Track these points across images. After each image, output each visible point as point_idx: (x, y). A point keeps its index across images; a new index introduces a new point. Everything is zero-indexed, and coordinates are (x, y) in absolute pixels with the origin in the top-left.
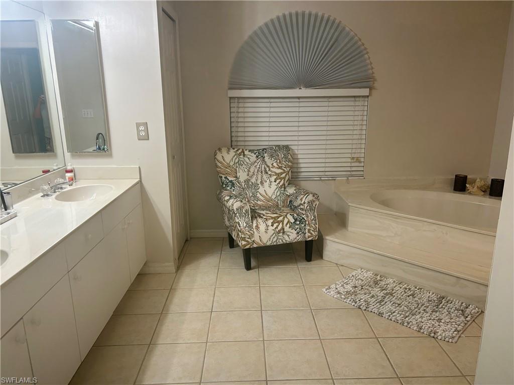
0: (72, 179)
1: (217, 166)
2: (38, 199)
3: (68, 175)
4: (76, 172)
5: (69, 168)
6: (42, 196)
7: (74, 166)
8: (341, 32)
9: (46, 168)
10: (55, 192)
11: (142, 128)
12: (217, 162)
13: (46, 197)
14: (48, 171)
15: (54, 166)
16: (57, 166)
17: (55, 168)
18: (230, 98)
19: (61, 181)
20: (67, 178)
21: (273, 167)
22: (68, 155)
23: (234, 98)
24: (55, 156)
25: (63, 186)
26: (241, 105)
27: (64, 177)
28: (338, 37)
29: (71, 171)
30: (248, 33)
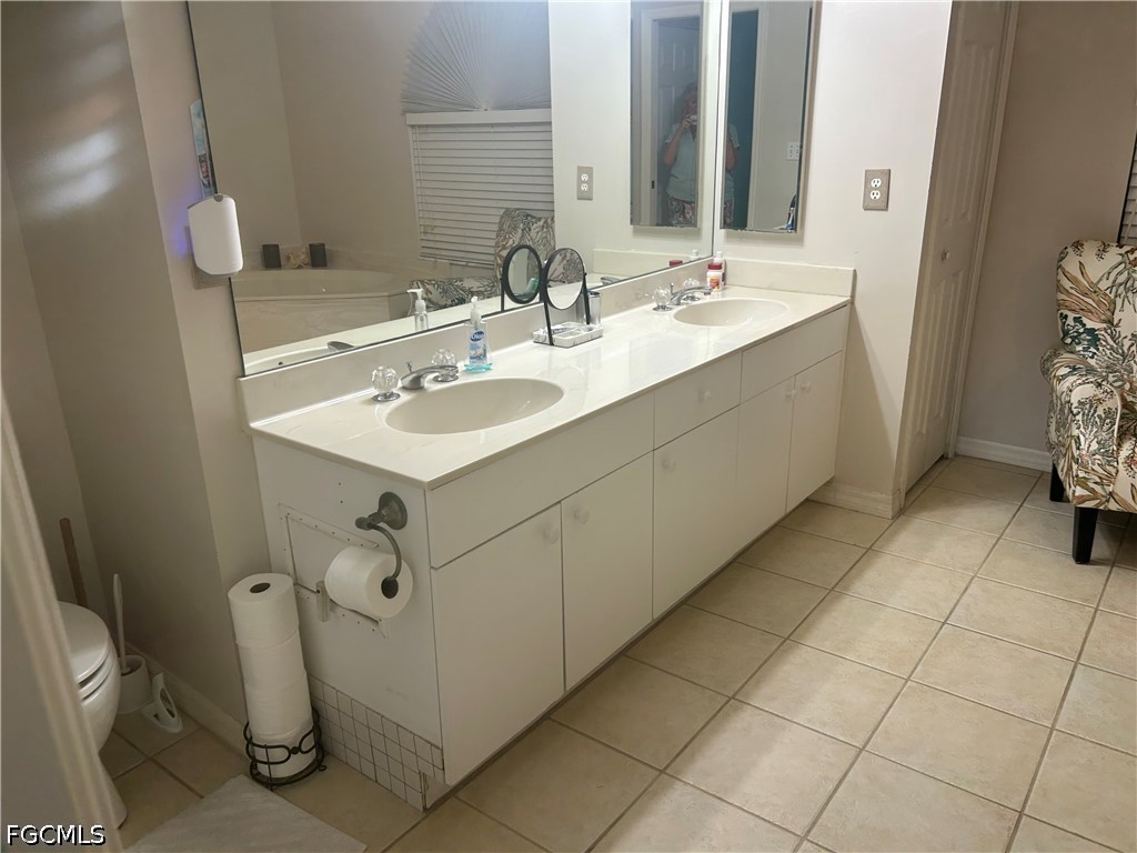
0: (718, 284)
1: (1059, 288)
2: (648, 313)
3: (713, 274)
4: (728, 268)
5: (717, 260)
6: (655, 309)
7: (728, 258)
9: (676, 256)
10: (679, 304)
11: (877, 182)
12: (1061, 276)
13: (660, 312)
14: (680, 263)
15: (691, 253)
16: (697, 253)
17: (693, 257)
19: (695, 283)
20: (708, 279)
22: (720, 233)
24: (698, 234)
25: (697, 294)
27: (703, 278)
29: (718, 267)
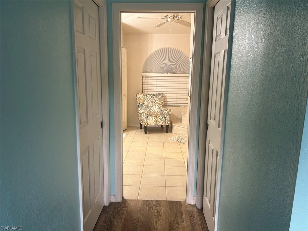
8: (182, 54)
12: (137, 98)
18: (143, 76)
21: (157, 101)
23: (144, 76)
26: (146, 78)
28: (181, 56)
30: (149, 54)
